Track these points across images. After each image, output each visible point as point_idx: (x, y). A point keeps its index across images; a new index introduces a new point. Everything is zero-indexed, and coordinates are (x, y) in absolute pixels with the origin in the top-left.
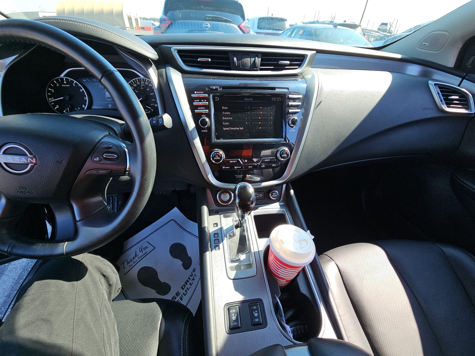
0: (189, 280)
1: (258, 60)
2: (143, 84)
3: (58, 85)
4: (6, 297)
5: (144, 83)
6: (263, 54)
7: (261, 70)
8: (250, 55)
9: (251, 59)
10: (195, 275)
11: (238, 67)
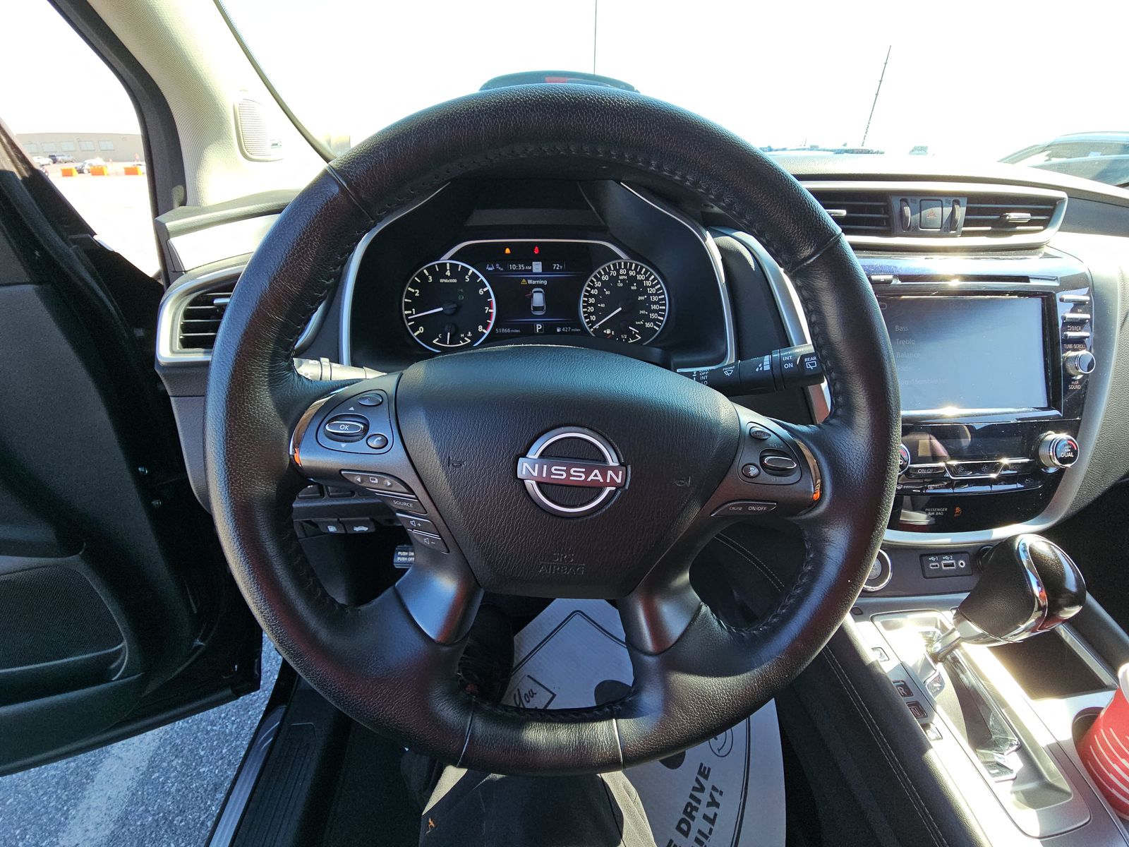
0: (694, 804)
1: (961, 212)
2: (623, 275)
3: (431, 280)
4: (115, 822)
5: (628, 271)
6: (972, 198)
7: (965, 234)
8: (942, 201)
9: (944, 209)
10: (714, 788)
11: (912, 229)
